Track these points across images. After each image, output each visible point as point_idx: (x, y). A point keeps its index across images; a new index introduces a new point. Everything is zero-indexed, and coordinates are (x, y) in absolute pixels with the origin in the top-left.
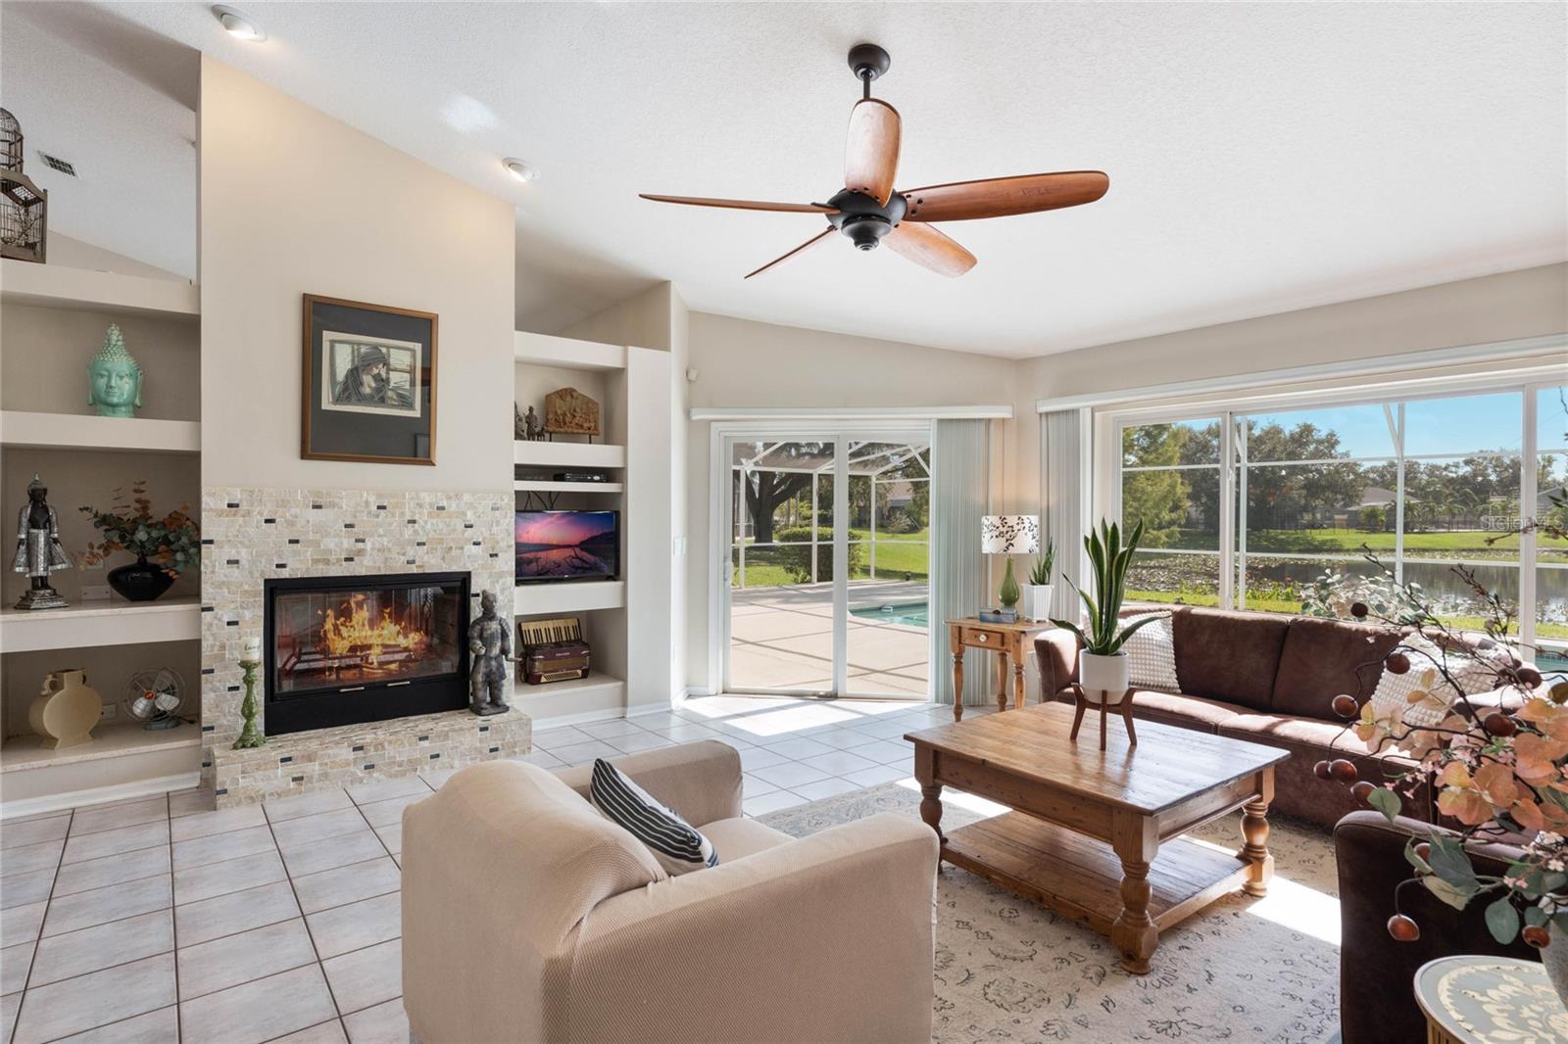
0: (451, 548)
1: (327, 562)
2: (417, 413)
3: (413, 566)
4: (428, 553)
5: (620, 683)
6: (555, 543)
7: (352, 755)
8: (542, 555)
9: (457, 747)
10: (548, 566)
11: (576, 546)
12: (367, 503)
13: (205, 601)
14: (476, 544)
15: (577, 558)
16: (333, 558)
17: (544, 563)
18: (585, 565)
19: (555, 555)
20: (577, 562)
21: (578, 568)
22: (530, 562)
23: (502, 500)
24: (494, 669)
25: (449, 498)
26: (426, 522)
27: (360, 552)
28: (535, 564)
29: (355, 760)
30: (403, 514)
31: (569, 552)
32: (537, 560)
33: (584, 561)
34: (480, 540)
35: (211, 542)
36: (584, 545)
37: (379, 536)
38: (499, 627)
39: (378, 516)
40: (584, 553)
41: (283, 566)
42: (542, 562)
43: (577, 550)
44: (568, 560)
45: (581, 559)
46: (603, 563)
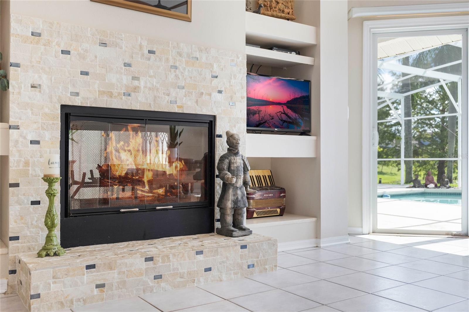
0: (202, 93)
1: (111, 95)
3: (175, 106)
4: (185, 96)
5: (314, 219)
7: (145, 265)
8: (263, 108)
9: (223, 262)
10: (266, 118)
11: (284, 104)
12: (141, 47)
13: (13, 120)
14: (220, 92)
15: (285, 113)
16: (115, 92)
18: (289, 120)
19: (271, 110)
20: (284, 117)
21: (285, 121)
22: (254, 113)
23: (238, 58)
24: (240, 198)
25: (201, 51)
26: (184, 69)
27: (136, 89)
28: (257, 115)
29: (147, 270)
30: (167, 60)
31: (279, 109)
32: (259, 111)
34: (223, 89)
35: (17, 65)
36: (288, 104)
37: (150, 77)
38: (242, 162)
39: (149, 59)
41: (77, 94)
42: (262, 114)
43: (285, 108)
45: (287, 115)
46: (300, 120)
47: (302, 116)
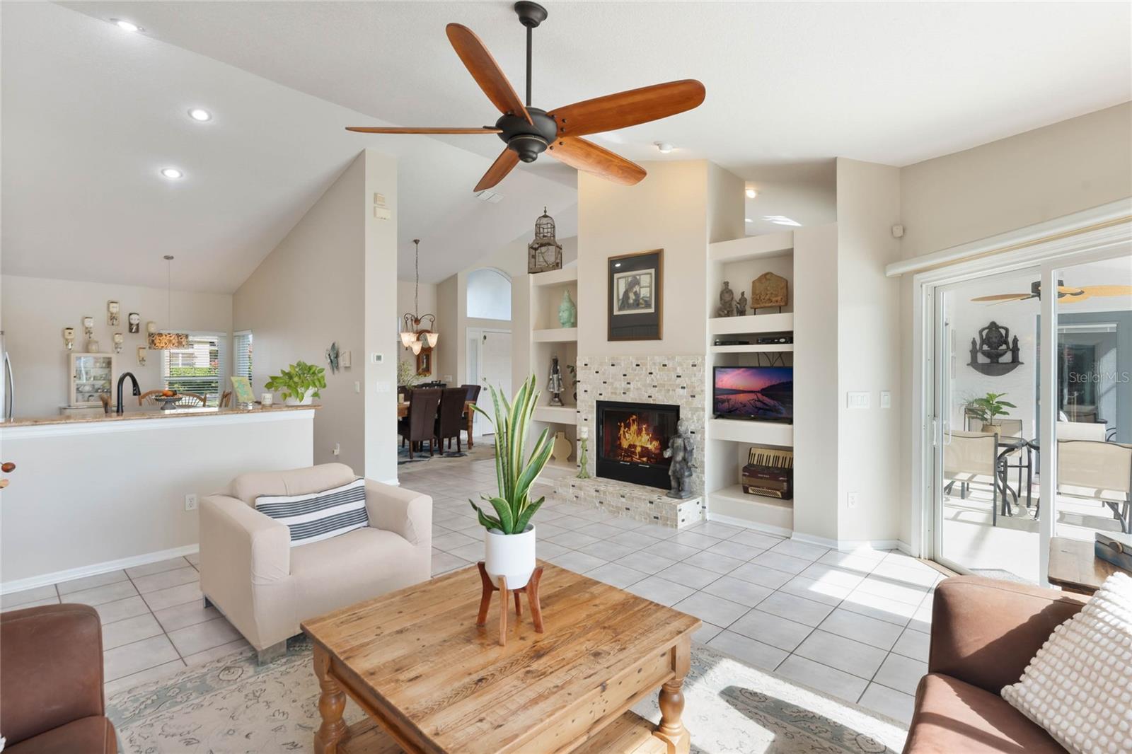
0: (669, 390)
1: (615, 393)
2: (652, 310)
3: (651, 399)
4: (657, 392)
6: (741, 389)
7: (595, 494)
8: (732, 397)
9: (637, 508)
11: (758, 392)
12: (632, 362)
13: (578, 409)
14: (683, 388)
15: (759, 401)
16: (618, 392)
17: (733, 403)
19: (742, 398)
20: (759, 404)
21: (760, 409)
22: (723, 401)
23: (698, 360)
25: (669, 359)
26: (657, 374)
27: (629, 389)
28: (727, 403)
29: (596, 496)
30: (646, 369)
32: (728, 400)
33: (764, 404)
34: (685, 385)
35: (579, 381)
36: (764, 392)
37: (637, 381)
39: (635, 370)
40: (764, 398)
41: (601, 394)
42: (732, 402)
43: (759, 395)
44: (752, 402)
45: (762, 402)
46: (781, 407)
47: (783, 403)
